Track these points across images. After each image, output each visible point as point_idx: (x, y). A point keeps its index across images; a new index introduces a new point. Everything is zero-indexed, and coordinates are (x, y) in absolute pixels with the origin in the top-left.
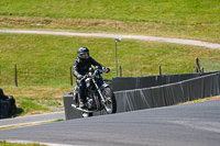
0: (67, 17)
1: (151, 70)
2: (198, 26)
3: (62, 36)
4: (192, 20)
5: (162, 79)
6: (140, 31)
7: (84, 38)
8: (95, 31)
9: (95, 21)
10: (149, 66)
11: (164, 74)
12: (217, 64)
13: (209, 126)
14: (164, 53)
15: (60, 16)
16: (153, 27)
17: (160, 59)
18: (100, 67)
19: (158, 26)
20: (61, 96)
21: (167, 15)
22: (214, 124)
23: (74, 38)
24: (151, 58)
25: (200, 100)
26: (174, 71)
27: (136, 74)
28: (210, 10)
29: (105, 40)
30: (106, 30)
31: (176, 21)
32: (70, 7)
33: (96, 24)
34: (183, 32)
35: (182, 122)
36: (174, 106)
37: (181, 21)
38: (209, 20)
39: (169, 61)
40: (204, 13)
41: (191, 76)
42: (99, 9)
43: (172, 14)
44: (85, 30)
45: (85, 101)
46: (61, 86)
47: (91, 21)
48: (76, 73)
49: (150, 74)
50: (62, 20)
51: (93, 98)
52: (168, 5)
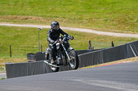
0: (8, 14)
2: (90, 20)
3: (5, 26)
4: (87, 16)
7: (19, 28)
8: (26, 23)
9: (26, 17)
12: (102, 44)
13: (96, 82)
15: (4, 14)
16: (62, 21)
18: (67, 35)
19: (65, 20)
20: (4, 64)
22: (99, 81)
23: (13, 27)
25: (91, 67)
26: (75, 48)
28: (98, 11)
29: (32, 29)
30: (32, 23)
31: (76, 17)
32: (10, 8)
33: (26, 19)
34: (81, 24)
35: (79, 80)
37: (79, 17)
38: (97, 17)
40: (94, 13)
41: (86, 51)
42: (28, 9)
43: (74, 13)
44: (19, 23)
45: (55, 59)
46: (4, 57)
47: (23, 17)
48: (49, 39)
50: (5, 16)
51: (61, 57)
52: (72, 7)
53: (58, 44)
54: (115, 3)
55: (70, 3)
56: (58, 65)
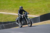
1: (6, 20)
2: (17, 10)
4: (15, 9)
5: (8, 22)
6: (3, 11)
10: (5, 19)
11: (9, 21)
14: (9, 16)
16: (6, 10)
17: (8, 18)
21: (10, 8)
24: (6, 17)
25: (17, 27)
26: (11, 20)
27: (2, 21)
31: (12, 9)
35: (12, 32)
36: (11, 29)
37: (13, 9)
39: (10, 18)
43: (11, 8)
45: (21, 22)
48: (19, 14)
49: (6, 21)
51: (24, 21)
52: (10, 6)
53: (23, 16)
54: (26, 4)
55: (9, 4)
56: (22, 25)
